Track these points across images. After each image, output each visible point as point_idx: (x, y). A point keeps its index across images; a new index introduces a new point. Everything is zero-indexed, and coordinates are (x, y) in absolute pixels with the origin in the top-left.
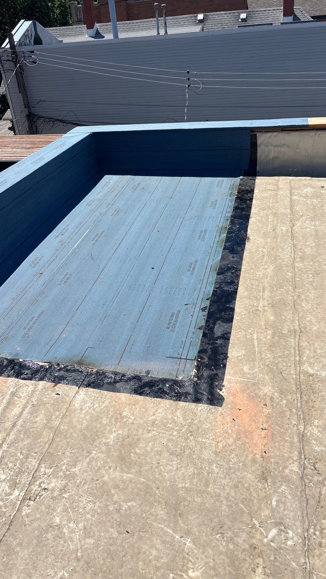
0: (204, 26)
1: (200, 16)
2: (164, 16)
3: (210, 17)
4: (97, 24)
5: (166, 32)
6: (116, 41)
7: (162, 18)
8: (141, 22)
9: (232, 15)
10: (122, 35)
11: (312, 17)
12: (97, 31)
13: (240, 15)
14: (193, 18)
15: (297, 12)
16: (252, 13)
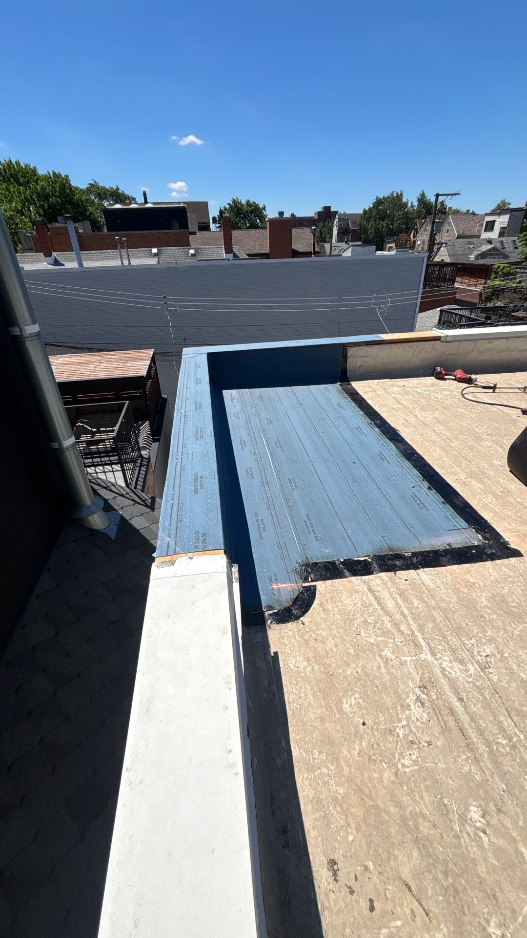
0: (160, 259)
1: (155, 250)
2: (126, 248)
3: (163, 251)
4: (54, 253)
5: (130, 263)
6: (82, 269)
7: (125, 250)
8: (99, 253)
9: (182, 250)
10: (86, 264)
11: (248, 255)
12: (56, 259)
13: (189, 251)
14: (148, 251)
15: (235, 250)
16: (199, 250)
